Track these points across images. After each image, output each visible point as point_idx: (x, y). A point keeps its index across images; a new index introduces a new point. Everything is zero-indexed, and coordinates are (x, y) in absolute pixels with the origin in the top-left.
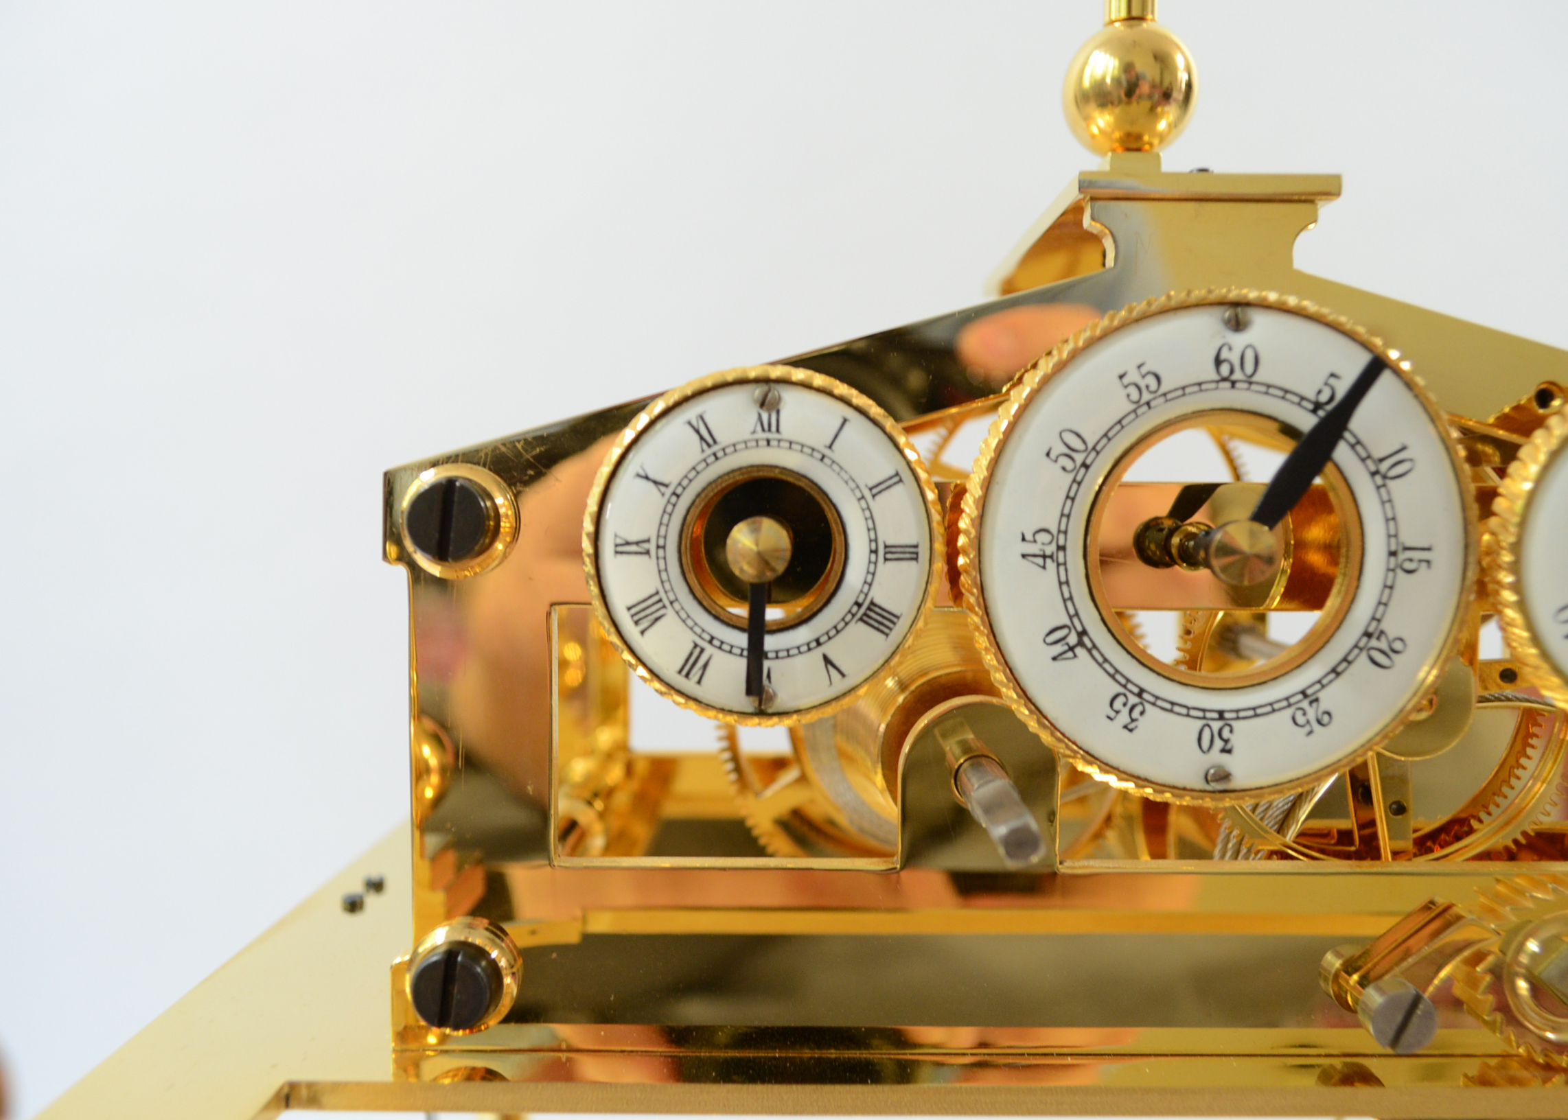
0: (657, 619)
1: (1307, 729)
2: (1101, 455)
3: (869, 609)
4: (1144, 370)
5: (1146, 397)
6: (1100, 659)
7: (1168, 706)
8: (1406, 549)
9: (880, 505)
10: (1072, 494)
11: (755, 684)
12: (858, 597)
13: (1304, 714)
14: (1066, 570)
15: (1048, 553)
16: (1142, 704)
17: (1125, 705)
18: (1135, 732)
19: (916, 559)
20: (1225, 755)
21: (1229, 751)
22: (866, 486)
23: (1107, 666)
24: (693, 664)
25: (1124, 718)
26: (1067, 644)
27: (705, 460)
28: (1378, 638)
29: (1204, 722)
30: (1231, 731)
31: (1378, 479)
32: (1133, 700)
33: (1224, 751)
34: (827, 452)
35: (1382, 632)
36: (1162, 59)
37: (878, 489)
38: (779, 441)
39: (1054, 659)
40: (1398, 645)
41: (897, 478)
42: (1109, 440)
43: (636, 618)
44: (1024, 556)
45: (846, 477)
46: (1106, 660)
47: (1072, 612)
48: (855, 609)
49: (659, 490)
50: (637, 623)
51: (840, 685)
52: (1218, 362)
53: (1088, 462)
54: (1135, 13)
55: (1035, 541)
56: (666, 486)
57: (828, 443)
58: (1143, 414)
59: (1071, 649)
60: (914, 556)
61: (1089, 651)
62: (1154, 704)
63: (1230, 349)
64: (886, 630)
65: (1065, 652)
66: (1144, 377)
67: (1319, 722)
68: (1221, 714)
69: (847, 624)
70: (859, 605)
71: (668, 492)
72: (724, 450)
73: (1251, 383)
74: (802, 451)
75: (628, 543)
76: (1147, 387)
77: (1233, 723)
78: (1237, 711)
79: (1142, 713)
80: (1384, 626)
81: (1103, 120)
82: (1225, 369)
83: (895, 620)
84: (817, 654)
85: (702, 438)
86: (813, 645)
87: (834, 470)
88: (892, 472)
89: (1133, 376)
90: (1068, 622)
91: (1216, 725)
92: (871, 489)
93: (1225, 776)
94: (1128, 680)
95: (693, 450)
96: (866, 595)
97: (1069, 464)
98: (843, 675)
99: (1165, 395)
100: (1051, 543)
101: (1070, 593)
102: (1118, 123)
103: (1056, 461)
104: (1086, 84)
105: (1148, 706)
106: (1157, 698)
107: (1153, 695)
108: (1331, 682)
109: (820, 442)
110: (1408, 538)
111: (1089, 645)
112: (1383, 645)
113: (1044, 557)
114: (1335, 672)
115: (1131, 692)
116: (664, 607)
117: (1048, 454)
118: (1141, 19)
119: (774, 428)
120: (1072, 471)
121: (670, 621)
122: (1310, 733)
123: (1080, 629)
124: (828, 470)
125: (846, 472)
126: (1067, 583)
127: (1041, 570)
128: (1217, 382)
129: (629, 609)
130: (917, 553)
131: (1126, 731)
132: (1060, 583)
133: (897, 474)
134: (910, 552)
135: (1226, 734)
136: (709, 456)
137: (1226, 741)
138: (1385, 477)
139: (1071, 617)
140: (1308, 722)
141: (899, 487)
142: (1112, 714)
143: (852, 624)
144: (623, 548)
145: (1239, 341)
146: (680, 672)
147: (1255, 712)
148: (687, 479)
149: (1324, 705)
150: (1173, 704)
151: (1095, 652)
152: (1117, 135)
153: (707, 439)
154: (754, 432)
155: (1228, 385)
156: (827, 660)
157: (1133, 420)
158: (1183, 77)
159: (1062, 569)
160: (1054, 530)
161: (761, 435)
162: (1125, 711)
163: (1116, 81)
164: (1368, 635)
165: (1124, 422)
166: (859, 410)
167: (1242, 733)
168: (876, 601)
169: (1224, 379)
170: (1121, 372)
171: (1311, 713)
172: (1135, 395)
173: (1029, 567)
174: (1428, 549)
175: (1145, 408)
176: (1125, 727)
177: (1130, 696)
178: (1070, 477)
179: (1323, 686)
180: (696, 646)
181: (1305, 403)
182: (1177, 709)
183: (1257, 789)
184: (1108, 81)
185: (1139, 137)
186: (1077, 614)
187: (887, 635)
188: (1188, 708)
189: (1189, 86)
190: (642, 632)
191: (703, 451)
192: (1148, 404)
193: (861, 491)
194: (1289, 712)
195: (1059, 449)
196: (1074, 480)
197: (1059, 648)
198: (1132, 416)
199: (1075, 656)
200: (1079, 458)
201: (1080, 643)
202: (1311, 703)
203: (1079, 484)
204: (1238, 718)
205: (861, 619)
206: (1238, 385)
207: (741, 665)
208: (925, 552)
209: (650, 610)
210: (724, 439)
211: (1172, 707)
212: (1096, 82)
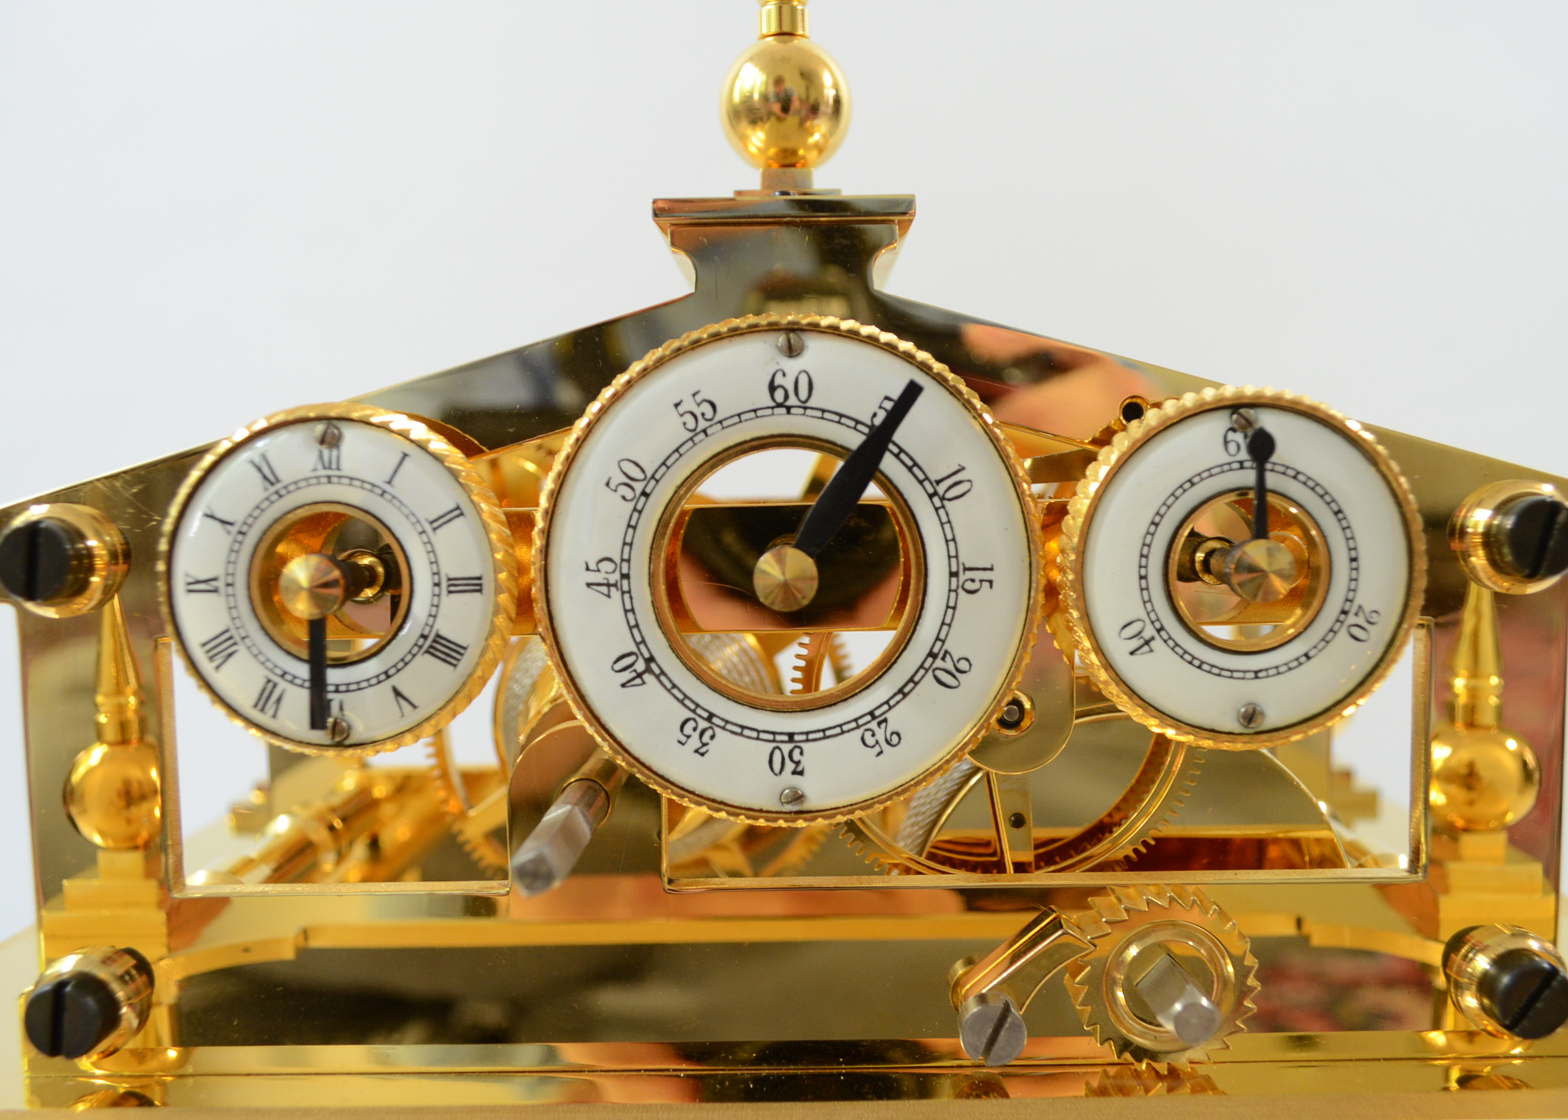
0: (230, 655)
1: (877, 749)
2: (661, 483)
3: (434, 641)
4: (699, 398)
5: (703, 424)
6: (669, 686)
7: (738, 730)
8: (966, 569)
9: (441, 538)
10: (633, 523)
11: (320, 716)
12: (423, 629)
13: (873, 735)
14: (631, 598)
15: (612, 581)
16: (711, 728)
17: (695, 729)
18: (706, 755)
19: (480, 591)
20: (797, 777)
21: (801, 773)
22: (427, 520)
23: (675, 691)
24: (267, 697)
25: (694, 742)
26: (635, 671)
27: (267, 499)
28: (943, 659)
29: (774, 745)
30: (802, 753)
31: (936, 500)
32: (703, 724)
33: (794, 773)
34: (387, 487)
35: (946, 652)
36: (809, 77)
37: (438, 522)
38: (340, 477)
39: (623, 685)
40: (963, 665)
41: (458, 512)
42: (668, 468)
43: (211, 653)
44: (589, 585)
45: (407, 512)
46: (674, 686)
47: (639, 639)
48: (421, 641)
49: (225, 529)
50: (211, 658)
51: (412, 717)
52: (772, 388)
53: (648, 490)
54: (786, 29)
55: (599, 571)
56: (231, 524)
57: (387, 479)
58: (700, 441)
59: (640, 675)
60: (478, 588)
61: (657, 677)
62: (723, 728)
63: (784, 375)
64: (454, 662)
65: (633, 679)
66: (699, 405)
67: (888, 742)
68: (791, 736)
69: (414, 656)
70: (424, 637)
71: (234, 529)
72: (285, 487)
73: (805, 408)
74: (362, 488)
75: (198, 582)
76: (703, 414)
77: (804, 746)
78: (807, 733)
79: (712, 737)
80: (947, 646)
81: (757, 137)
82: (779, 395)
83: (462, 651)
84: (387, 685)
85: (265, 478)
86: (383, 677)
87: (394, 505)
88: (453, 506)
89: (689, 405)
90: (635, 649)
91: (786, 748)
92: (431, 523)
93: (798, 797)
94: (698, 706)
95: (256, 489)
96: (432, 627)
97: (629, 494)
98: (414, 707)
99: (721, 422)
100: (614, 571)
101: (636, 620)
102: (770, 140)
103: (615, 491)
104: (737, 99)
105: (717, 730)
106: (727, 722)
107: (723, 719)
108: (898, 702)
109: (379, 478)
110: (967, 558)
111: (657, 671)
112: (949, 665)
113: (608, 585)
114: (902, 692)
115: (700, 716)
116: (235, 644)
117: (608, 484)
118: (791, 34)
119: (334, 466)
120: (632, 500)
121: (242, 657)
122: (881, 753)
123: (647, 655)
124: (389, 505)
125: (406, 507)
126: (632, 610)
127: (606, 598)
128: (772, 408)
129: (204, 645)
130: (480, 585)
131: (697, 755)
132: (626, 611)
133: (458, 508)
134: (474, 585)
135: (796, 756)
136: (272, 494)
137: (798, 763)
138: (942, 499)
139: (637, 644)
140: (877, 742)
141: (458, 522)
142: (683, 739)
143: (419, 657)
144: (194, 586)
145: (793, 366)
146: (256, 706)
147: (824, 734)
149: (892, 726)
150: (743, 727)
151: (663, 678)
152: (772, 151)
153: (270, 479)
154: (315, 470)
155: (783, 410)
156: (397, 693)
157: (691, 448)
158: (830, 93)
159: (627, 596)
160: (617, 560)
161: (322, 472)
162: (696, 735)
163: (765, 98)
164: (932, 655)
165: (682, 451)
166: (422, 446)
167: (813, 754)
168: (443, 633)
169: (779, 405)
170: (677, 401)
171: (880, 734)
172: (691, 423)
173: (595, 596)
174: (991, 569)
175: (702, 436)
176: (697, 751)
177: (699, 720)
178: (631, 505)
179: (890, 708)
180: (269, 681)
181: (860, 427)
182: (746, 732)
183: (832, 809)
184: (756, 97)
185: (794, 152)
186: (643, 641)
187: (455, 666)
188: (758, 732)
189: (837, 101)
190: (218, 667)
191: (266, 489)
192: (704, 431)
193: (421, 526)
194: (859, 732)
195: (619, 478)
196: (635, 509)
197: (627, 675)
198: (690, 443)
199: (644, 683)
200: (639, 487)
201: (648, 670)
202: (879, 724)
203: (640, 512)
204: (807, 740)
205: (427, 652)
206: (793, 411)
207: (306, 697)
208: (488, 584)
209: (222, 647)
210: (286, 476)
211: (742, 730)
212: (748, 99)
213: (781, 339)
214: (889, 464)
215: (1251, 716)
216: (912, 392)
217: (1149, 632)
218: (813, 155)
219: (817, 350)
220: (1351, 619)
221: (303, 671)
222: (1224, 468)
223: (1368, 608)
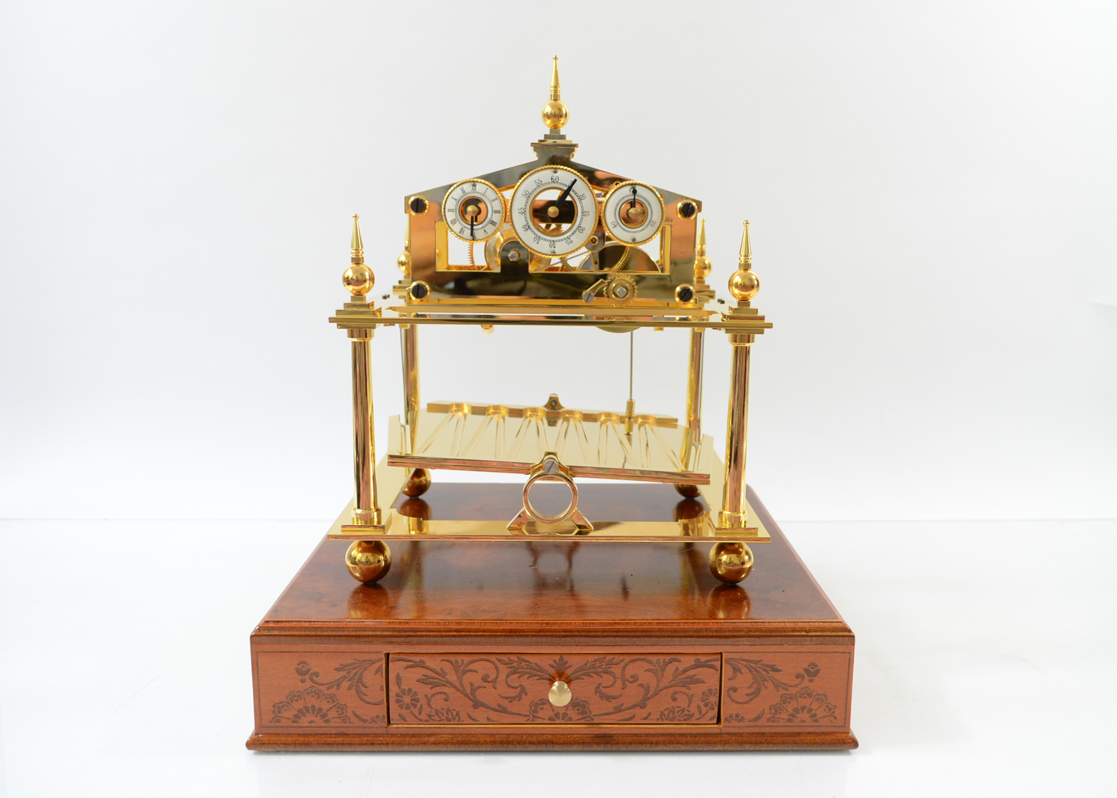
1: (568, 244)
2: (532, 195)
3: (492, 222)
5: (539, 185)
6: (532, 231)
8: (584, 212)
9: (493, 204)
10: (527, 202)
11: (472, 234)
17: (536, 239)
24: (462, 231)
25: (536, 241)
29: (550, 242)
31: (580, 200)
32: (538, 238)
33: (554, 247)
34: (484, 194)
35: (581, 227)
36: (560, 109)
37: (493, 201)
38: (476, 192)
39: (524, 231)
40: (584, 229)
41: (496, 199)
42: (534, 192)
44: (519, 213)
47: (527, 223)
49: (455, 201)
50: (452, 224)
51: (487, 235)
52: (552, 179)
53: (530, 196)
54: (556, 99)
55: (520, 210)
56: (456, 199)
57: (485, 192)
59: (527, 229)
61: (530, 230)
62: (541, 239)
63: (554, 177)
64: (495, 226)
66: (539, 181)
68: (553, 241)
69: (488, 224)
70: (490, 221)
71: (457, 201)
72: (466, 193)
73: (557, 183)
74: (480, 194)
76: (540, 183)
78: (556, 240)
79: (539, 241)
80: (581, 225)
81: (549, 122)
82: (553, 180)
83: (496, 224)
84: (483, 229)
85: (462, 191)
89: (537, 181)
90: (526, 225)
93: (554, 252)
94: (537, 235)
95: (461, 193)
96: (491, 219)
97: (527, 197)
99: (543, 184)
100: (523, 211)
101: (527, 220)
102: (552, 122)
104: (545, 112)
107: (541, 237)
109: (483, 192)
110: (585, 210)
112: (581, 229)
113: (522, 213)
114: (573, 234)
116: (456, 221)
117: (523, 195)
119: (475, 190)
121: (457, 223)
123: (528, 226)
124: (484, 197)
125: (487, 198)
127: (522, 215)
128: (551, 182)
129: (450, 221)
131: (537, 244)
132: (525, 218)
134: (499, 212)
135: (554, 244)
136: (464, 195)
141: (497, 201)
142: (534, 241)
144: (449, 210)
145: (555, 175)
146: (459, 233)
147: (559, 241)
148: (459, 200)
149: (571, 239)
152: (552, 125)
153: (464, 192)
154: (471, 191)
156: (485, 231)
158: (564, 112)
159: (525, 215)
160: (524, 209)
161: (473, 191)
163: (551, 113)
164: (578, 227)
165: (536, 190)
166: (490, 187)
167: (557, 244)
168: (493, 220)
169: (553, 182)
170: (535, 180)
171: (569, 241)
172: (537, 184)
173: (520, 215)
174: (589, 212)
178: (527, 199)
179: (570, 237)
180: (462, 228)
181: (567, 186)
184: (549, 113)
185: (557, 125)
188: (548, 240)
189: (566, 114)
190: (453, 226)
193: (490, 201)
194: (565, 241)
195: (525, 194)
197: (525, 229)
198: (538, 188)
199: (528, 231)
200: (528, 195)
201: (529, 228)
202: (569, 239)
204: (556, 242)
205: (490, 224)
206: (555, 183)
207: (470, 231)
208: (501, 212)
209: (454, 222)
210: (466, 191)
211: (545, 240)
212: (547, 113)
213: (554, 170)
214: (571, 192)
215: (634, 240)
216: (575, 181)
217: (616, 224)
218: (561, 125)
219: (560, 172)
220: (651, 223)
221: (470, 227)
222: (629, 195)
223: (654, 221)
